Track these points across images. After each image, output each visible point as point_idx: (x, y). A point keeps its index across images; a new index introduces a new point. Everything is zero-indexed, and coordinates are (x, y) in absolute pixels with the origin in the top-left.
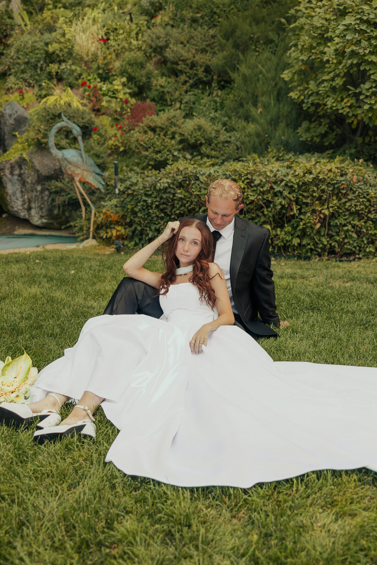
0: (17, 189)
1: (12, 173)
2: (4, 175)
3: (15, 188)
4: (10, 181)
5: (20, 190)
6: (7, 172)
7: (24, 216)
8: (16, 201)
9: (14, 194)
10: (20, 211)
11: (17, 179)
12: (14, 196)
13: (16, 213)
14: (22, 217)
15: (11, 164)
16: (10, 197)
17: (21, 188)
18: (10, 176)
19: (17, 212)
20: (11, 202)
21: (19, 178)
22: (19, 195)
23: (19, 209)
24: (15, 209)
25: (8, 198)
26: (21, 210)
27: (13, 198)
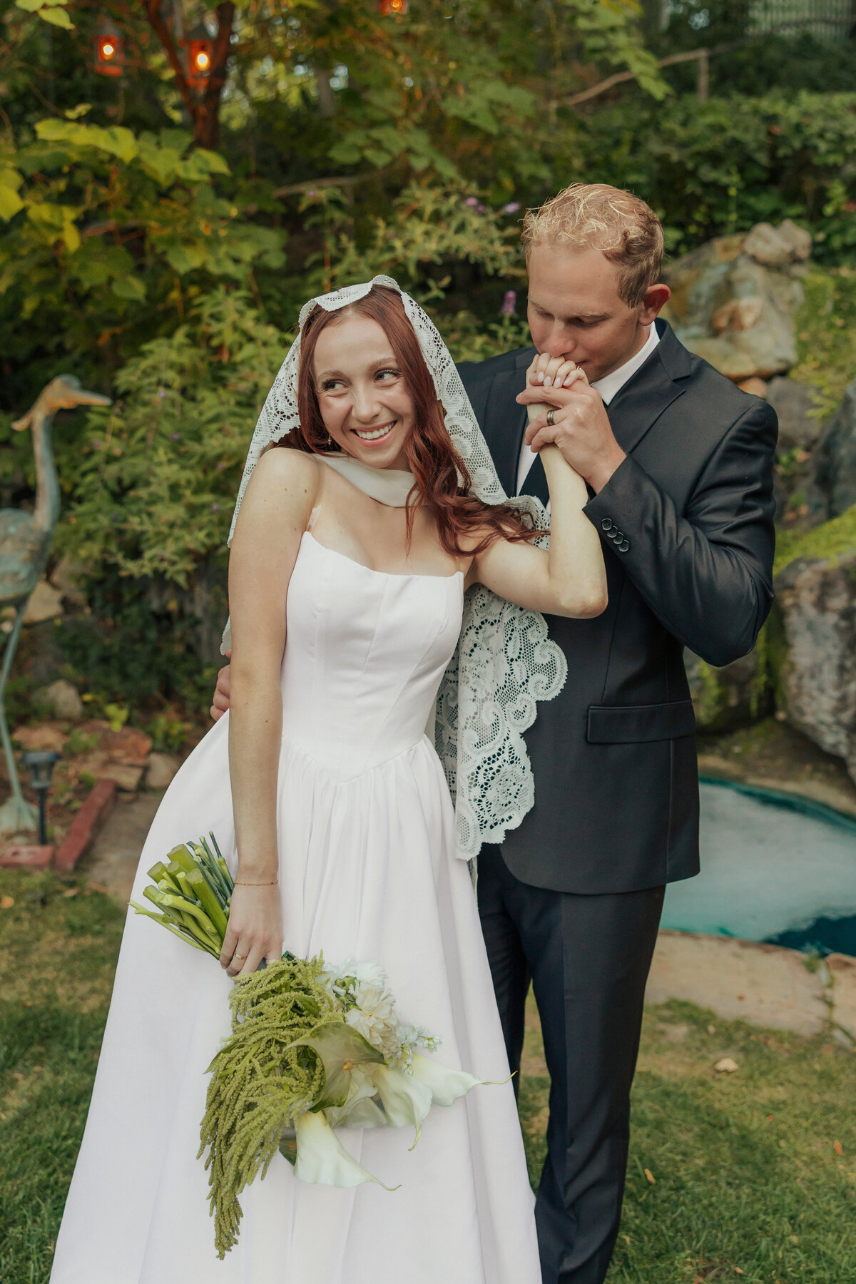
0: (829, 657)
1: (821, 605)
2: (797, 606)
3: (821, 654)
4: (811, 627)
5: (835, 661)
6: (807, 598)
7: (835, 746)
8: (815, 693)
9: (814, 672)
10: (823, 728)
11: (836, 627)
12: (813, 676)
13: (809, 732)
14: (826, 748)
15: (825, 574)
16: (800, 678)
17: (843, 657)
18: (811, 612)
19: (814, 728)
20: (799, 694)
21: (843, 624)
22: (829, 676)
23: (822, 723)
24: (809, 719)
25: (792, 681)
26: (829, 726)
27: (809, 684)
